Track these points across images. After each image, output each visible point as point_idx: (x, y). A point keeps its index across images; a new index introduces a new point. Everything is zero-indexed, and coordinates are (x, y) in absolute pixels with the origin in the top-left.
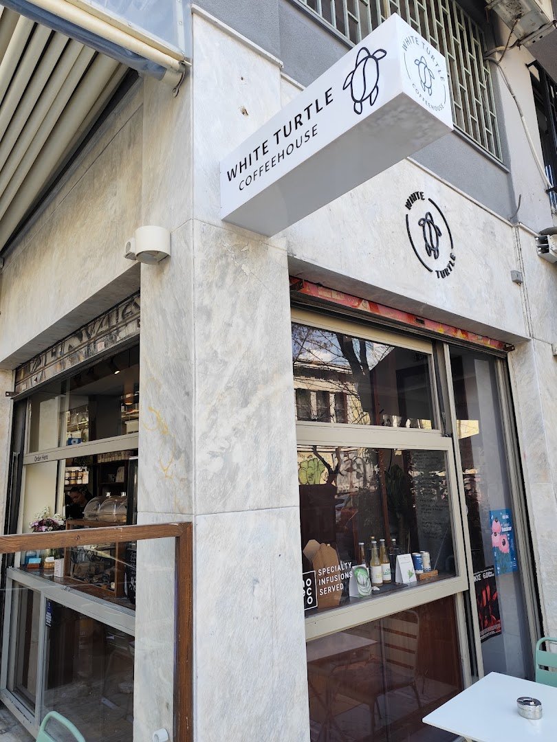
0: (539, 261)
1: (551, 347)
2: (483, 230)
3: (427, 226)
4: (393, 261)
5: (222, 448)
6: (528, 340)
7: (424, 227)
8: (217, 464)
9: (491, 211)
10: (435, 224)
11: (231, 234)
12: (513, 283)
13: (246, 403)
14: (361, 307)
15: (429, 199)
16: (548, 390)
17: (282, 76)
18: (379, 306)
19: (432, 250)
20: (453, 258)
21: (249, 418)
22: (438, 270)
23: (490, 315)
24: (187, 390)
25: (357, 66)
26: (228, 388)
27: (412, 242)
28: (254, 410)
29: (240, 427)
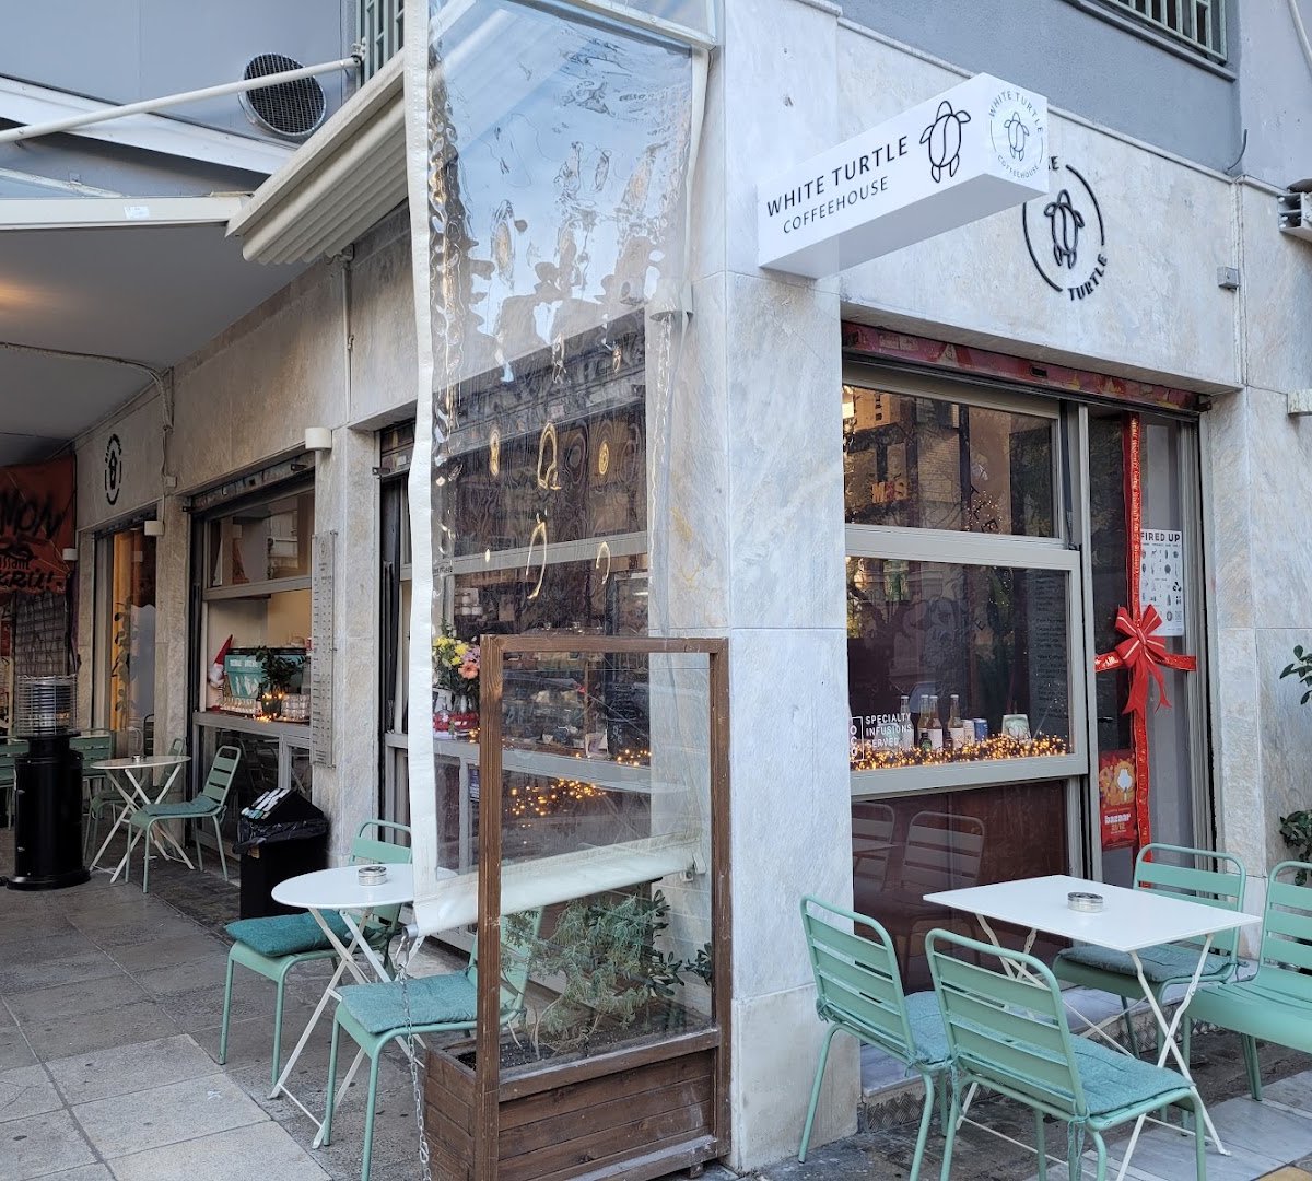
0: (1280, 241)
1: (1284, 399)
2: (1168, 202)
3: (1058, 214)
4: (996, 282)
5: (759, 555)
6: (1239, 390)
7: (1053, 217)
8: (753, 574)
9: (1189, 163)
10: (1074, 208)
11: (769, 283)
12: (1219, 289)
13: (785, 502)
14: (942, 362)
15: (1068, 167)
16: (1266, 474)
17: (839, 24)
18: (971, 352)
19: (1065, 254)
20: (1102, 261)
21: (789, 520)
22: (1071, 287)
23: (1165, 351)
24: (718, 486)
25: (937, 121)
26: (765, 483)
27: (1030, 248)
28: (795, 510)
29: (778, 531)
